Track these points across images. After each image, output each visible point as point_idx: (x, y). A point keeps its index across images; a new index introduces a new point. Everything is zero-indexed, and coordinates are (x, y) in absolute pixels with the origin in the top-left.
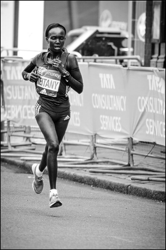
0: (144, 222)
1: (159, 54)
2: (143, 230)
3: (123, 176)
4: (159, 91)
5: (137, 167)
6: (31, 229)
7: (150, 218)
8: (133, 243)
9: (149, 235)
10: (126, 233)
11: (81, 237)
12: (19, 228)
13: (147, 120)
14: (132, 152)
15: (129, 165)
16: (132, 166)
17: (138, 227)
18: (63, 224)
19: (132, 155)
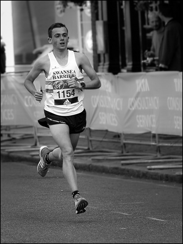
0: (105, 192)
1: (104, 62)
2: (104, 198)
3: (85, 158)
4: (107, 90)
5: (95, 150)
6: (19, 205)
7: (109, 188)
8: (97, 209)
9: (109, 201)
10: (92, 201)
11: (58, 208)
12: (10, 205)
13: (100, 113)
14: (90, 139)
15: (89, 149)
16: (91, 149)
17: (100, 196)
18: (43, 199)
19: (91, 141)
